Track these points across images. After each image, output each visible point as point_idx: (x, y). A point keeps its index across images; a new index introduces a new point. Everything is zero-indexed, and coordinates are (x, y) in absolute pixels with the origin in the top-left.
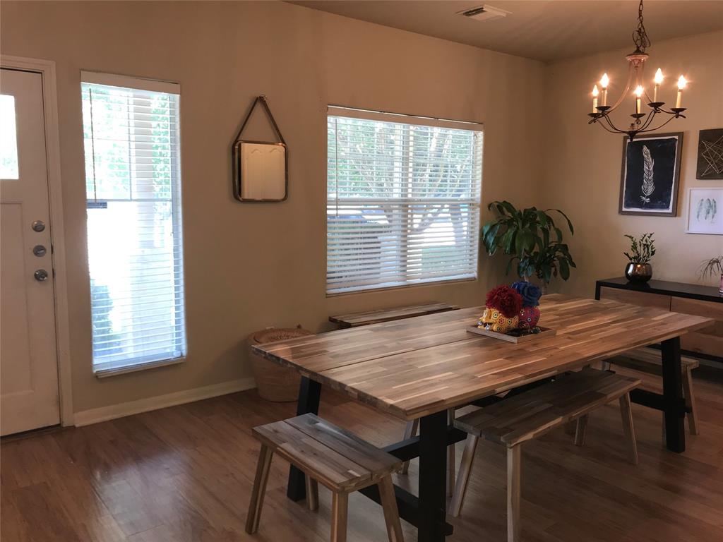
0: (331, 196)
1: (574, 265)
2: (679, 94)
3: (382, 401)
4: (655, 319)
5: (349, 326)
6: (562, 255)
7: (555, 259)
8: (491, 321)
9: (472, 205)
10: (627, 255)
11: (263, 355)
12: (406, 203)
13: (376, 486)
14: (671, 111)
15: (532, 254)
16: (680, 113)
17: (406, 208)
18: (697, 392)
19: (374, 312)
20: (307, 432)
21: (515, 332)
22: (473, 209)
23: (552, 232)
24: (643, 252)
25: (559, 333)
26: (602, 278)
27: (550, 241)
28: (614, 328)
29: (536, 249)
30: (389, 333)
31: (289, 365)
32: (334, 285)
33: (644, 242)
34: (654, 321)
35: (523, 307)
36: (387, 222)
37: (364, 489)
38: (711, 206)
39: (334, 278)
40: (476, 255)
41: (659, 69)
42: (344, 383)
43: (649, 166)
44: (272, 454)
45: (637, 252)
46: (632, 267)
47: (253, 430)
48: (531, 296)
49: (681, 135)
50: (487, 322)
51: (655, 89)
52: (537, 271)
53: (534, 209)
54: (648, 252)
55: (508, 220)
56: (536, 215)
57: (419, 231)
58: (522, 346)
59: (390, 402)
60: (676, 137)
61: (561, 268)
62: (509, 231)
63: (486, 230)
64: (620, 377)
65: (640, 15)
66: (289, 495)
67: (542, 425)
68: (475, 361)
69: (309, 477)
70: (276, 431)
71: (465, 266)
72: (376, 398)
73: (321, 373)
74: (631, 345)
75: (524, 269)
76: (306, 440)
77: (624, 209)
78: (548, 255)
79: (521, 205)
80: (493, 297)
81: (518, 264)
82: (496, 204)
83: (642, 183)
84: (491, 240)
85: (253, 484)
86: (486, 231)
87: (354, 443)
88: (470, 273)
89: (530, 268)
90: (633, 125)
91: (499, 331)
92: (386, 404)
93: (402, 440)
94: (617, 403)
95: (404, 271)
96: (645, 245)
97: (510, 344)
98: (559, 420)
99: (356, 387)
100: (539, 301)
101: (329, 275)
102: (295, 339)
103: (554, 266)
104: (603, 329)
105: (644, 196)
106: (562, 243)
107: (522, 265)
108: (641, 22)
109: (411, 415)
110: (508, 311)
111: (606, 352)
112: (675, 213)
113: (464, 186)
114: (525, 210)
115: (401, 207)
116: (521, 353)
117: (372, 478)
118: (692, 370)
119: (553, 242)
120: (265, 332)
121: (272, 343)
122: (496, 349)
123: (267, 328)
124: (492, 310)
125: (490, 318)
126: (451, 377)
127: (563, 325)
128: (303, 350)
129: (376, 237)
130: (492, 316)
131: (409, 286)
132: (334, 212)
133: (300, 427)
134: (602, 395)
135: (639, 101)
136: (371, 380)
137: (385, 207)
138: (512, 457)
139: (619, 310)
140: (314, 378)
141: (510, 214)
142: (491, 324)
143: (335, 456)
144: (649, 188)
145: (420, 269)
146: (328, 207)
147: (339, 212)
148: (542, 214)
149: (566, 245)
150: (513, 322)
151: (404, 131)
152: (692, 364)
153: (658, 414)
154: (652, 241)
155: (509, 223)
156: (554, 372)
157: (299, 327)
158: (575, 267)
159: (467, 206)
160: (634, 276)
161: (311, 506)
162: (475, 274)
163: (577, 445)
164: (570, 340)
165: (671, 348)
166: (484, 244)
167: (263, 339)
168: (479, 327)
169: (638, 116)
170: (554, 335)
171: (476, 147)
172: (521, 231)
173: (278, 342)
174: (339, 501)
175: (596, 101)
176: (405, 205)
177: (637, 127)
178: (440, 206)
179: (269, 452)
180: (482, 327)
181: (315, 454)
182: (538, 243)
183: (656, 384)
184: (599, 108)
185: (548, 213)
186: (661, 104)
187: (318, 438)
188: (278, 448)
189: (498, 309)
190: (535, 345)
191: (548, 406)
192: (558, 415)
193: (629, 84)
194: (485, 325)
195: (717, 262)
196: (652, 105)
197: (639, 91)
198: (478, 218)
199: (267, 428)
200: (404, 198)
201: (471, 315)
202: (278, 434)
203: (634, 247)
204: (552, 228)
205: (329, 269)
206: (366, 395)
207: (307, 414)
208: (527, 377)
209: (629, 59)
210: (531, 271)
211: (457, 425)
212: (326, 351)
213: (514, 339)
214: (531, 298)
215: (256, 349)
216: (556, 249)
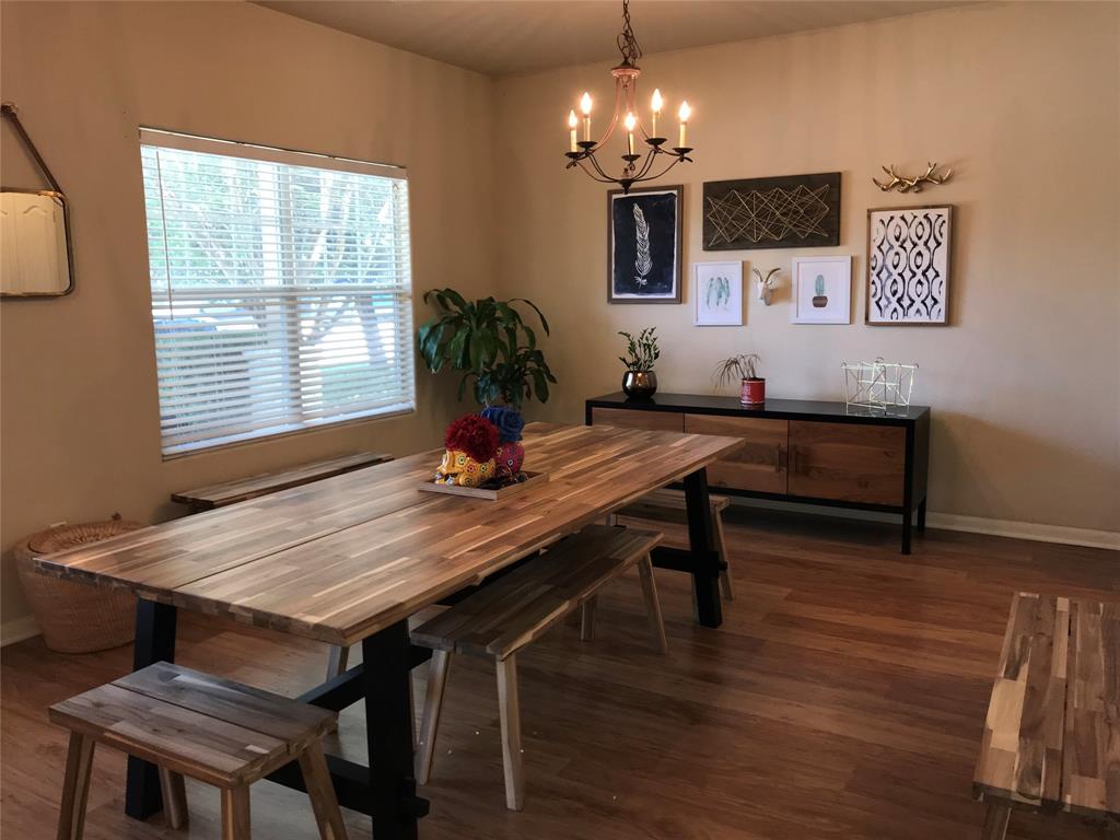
0: (158, 284)
1: (553, 380)
2: (682, 128)
3: (297, 621)
4: (675, 445)
5: (209, 506)
6: (534, 365)
7: (528, 372)
8: (455, 470)
9: (399, 295)
10: (624, 360)
11: (59, 573)
12: (293, 294)
13: (295, 763)
14: (674, 152)
15: (494, 367)
16: (686, 155)
17: (294, 302)
18: (729, 541)
19: (252, 477)
20: (160, 695)
21: (492, 483)
22: (401, 302)
23: (521, 333)
24: (644, 355)
25: (553, 478)
26: (593, 396)
27: (518, 347)
28: (625, 462)
29: (500, 359)
30: (292, 509)
31: (115, 584)
32: (176, 439)
33: (645, 341)
34: (675, 448)
35: (501, 444)
36: (256, 327)
37: (277, 772)
38: (722, 287)
39: (175, 426)
40: (412, 374)
41: (657, 92)
42: (226, 600)
43: (643, 233)
44: (94, 745)
45: (636, 356)
46: (631, 376)
47: (51, 709)
48: (511, 426)
49: (680, 188)
50: (450, 472)
51: (654, 121)
52: (503, 392)
53: (491, 299)
54: (650, 354)
55: (455, 318)
56: (495, 309)
57: (314, 339)
58: (504, 503)
59: (313, 620)
60: (675, 192)
61: (536, 385)
62: (459, 334)
63: (424, 333)
64: (636, 533)
65: (626, 12)
66: (130, 811)
67: (545, 616)
68: (438, 535)
69: (166, 771)
70: (98, 705)
71: (395, 392)
72: (287, 618)
73: (180, 590)
74: (651, 484)
75: (484, 391)
76: (160, 710)
77: (615, 296)
78: (516, 367)
79: (472, 296)
80: (456, 433)
81: (475, 383)
82: (436, 293)
83: (636, 258)
84: (433, 348)
85: (59, 807)
86: (423, 338)
87: (251, 699)
88: (403, 402)
89: (493, 387)
90: (626, 170)
91: (469, 484)
92: (307, 625)
93: (324, 681)
94: (634, 571)
95: (298, 406)
96: (645, 345)
97: (486, 502)
98: (565, 607)
99: (248, 606)
100: (522, 434)
101: (165, 423)
102: (112, 539)
103: (526, 383)
104: (609, 466)
105: (640, 276)
106: (537, 348)
107: (481, 385)
108: (628, 21)
109: (351, 635)
110: (479, 452)
111: (622, 498)
112: (680, 299)
113: (385, 266)
114: (479, 302)
115: (284, 301)
116: (505, 514)
117: (288, 750)
118: (721, 512)
119: (520, 348)
120: (50, 533)
121: (66, 551)
122: (468, 511)
123: (53, 526)
124: (455, 452)
125: (453, 466)
126: (407, 565)
127: (556, 466)
128: (137, 555)
129: (240, 353)
130: (455, 463)
131: (307, 430)
132: (167, 313)
133: (143, 688)
134: (619, 562)
135: (631, 136)
136: (273, 589)
137: (252, 301)
138: (504, 673)
139: (625, 438)
140: (166, 600)
141: (457, 309)
142: (455, 475)
143: (218, 727)
144: (645, 264)
145: (320, 403)
146: (154, 304)
147: (176, 312)
148: (504, 306)
149: (539, 352)
150: (487, 469)
151: (279, 176)
152: (721, 503)
153: (685, 579)
154: (655, 339)
155: (457, 322)
156: (556, 536)
157: (116, 517)
158: (555, 382)
159: (391, 296)
160: (634, 388)
161: (175, 822)
162: (412, 404)
163: (584, 641)
164: (568, 487)
165: (695, 484)
166: (422, 356)
167: (47, 546)
168: (437, 482)
169: (631, 158)
170: (547, 481)
171: (399, 204)
172: (477, 334)
173: (78, 548)
174: (233, 804)
175: (574, 134)
176: (292, 299)
177: (632, 174)
178: (344, 298)
179: (87, 743)
180: (442, 481)
181: (181, 730)
182: (502, 351)
183: (679, 537)
184: (581, 144)
185: (511, 306)
186: (662, 141)
187: (183, 702)
188: (108, 735)
189: (465, 451)
190: (523, 499)
191: (546, 588)
192: (562, 599)
193: (617, 111)
194: (446, 477)
195: (736, 362)
196: (651, 141)
197: (630, 122)
198: (410, 317)
199: (78, 703)
200: (287, 286)
201: (422, 465)
202: (101, 709)
203: (632, 349)
204: (518, 326)
205: (164, 412)
206: (270, 615)
207: (154, 665)
208: (522, 548)
209: (615, 74)
210: (495, 394)
211: (415, 639)
212: (181, 552)
213: (491, 494)
214: (511, 429)
215: (44, 564)
216: (527, 357)
